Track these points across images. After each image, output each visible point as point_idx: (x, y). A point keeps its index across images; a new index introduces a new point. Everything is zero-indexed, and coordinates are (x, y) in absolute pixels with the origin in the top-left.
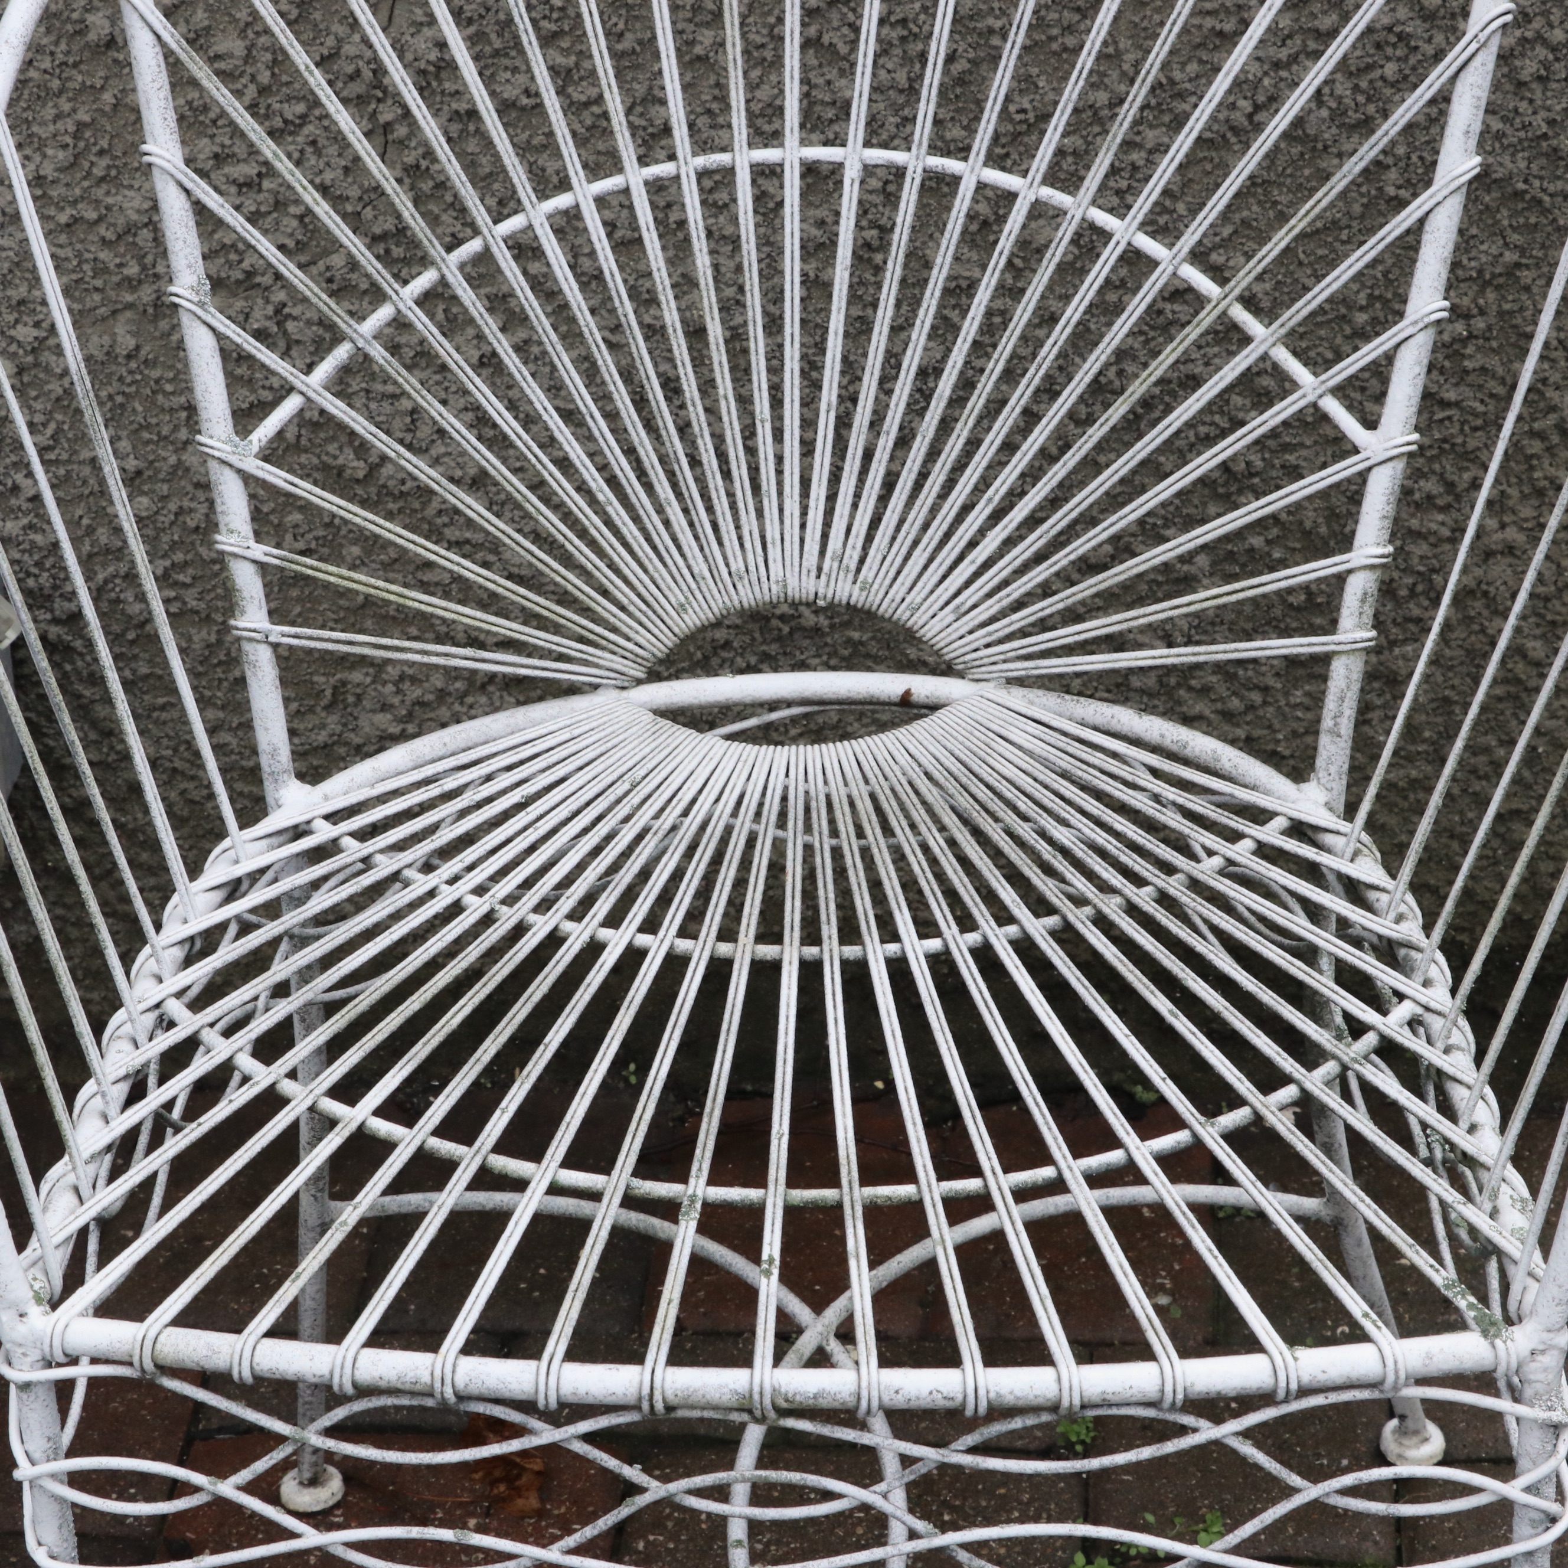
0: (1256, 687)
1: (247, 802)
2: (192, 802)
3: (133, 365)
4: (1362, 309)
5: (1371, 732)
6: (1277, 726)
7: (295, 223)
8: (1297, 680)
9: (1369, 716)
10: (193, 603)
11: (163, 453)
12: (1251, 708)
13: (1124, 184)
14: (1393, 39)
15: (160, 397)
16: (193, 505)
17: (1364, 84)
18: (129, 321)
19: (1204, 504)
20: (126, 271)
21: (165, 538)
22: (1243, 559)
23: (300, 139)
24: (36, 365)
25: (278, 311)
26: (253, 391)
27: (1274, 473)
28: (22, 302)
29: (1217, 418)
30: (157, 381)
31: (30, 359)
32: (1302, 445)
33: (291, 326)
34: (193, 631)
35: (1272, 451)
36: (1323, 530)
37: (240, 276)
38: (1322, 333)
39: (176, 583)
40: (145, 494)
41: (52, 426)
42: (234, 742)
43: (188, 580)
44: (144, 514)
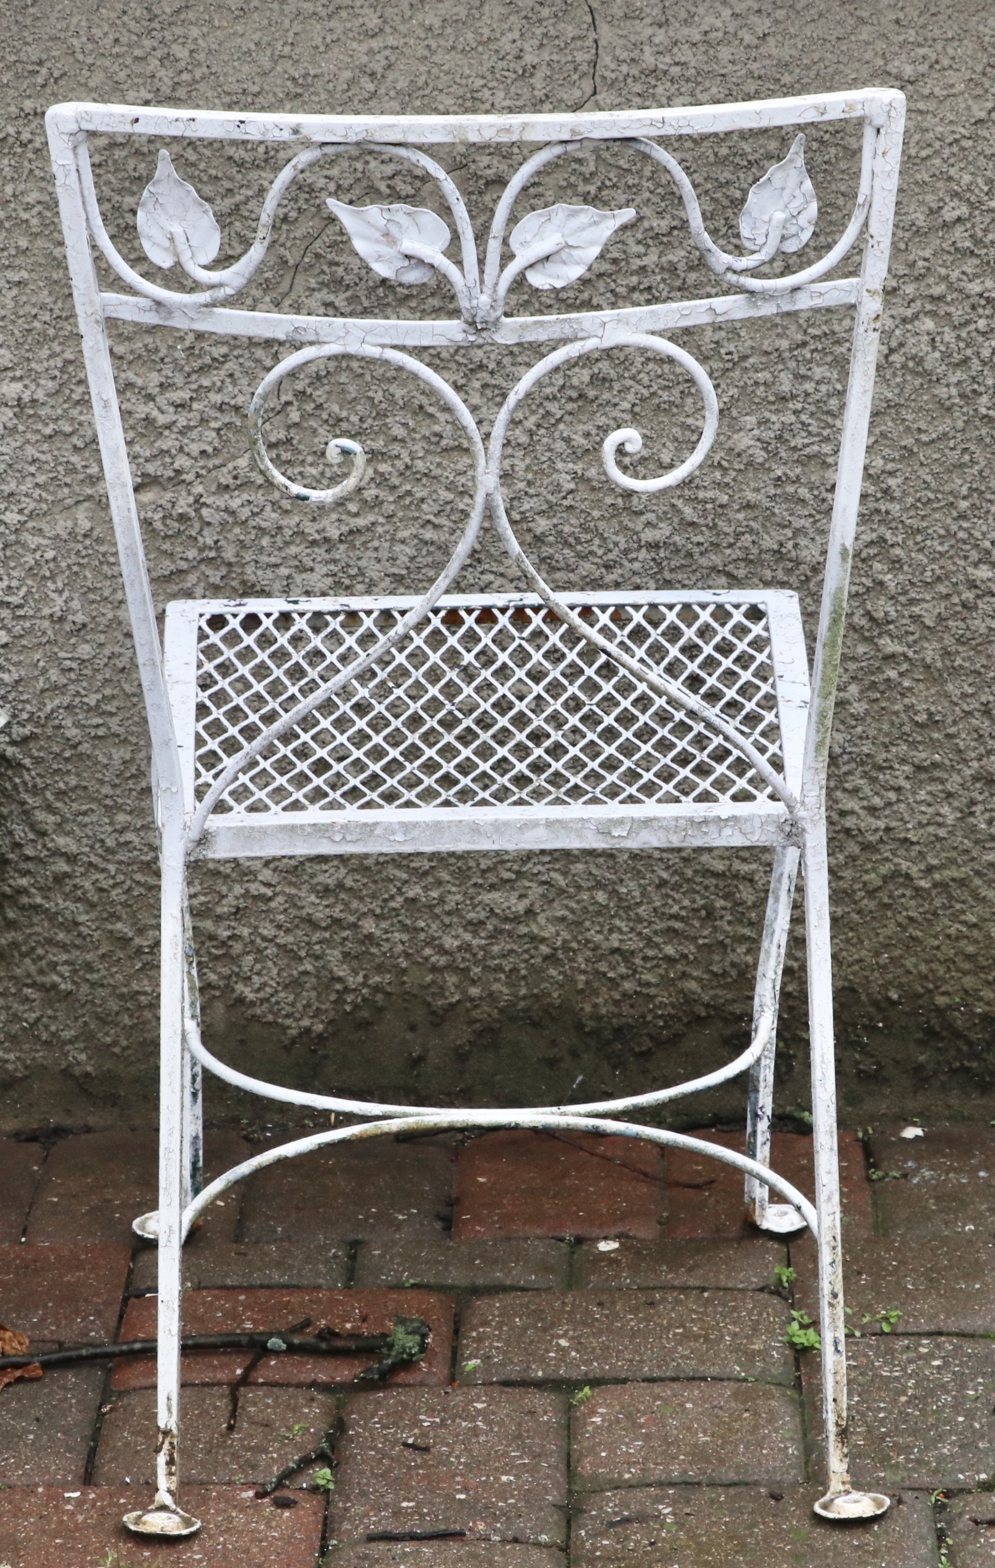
0: (893, 788)
1: (142, 890)
2: (101, 890)
3: (88, 542)
4: (964, 498)
5: (975, 822)
6: (907, 818)
7: (214, 434)
8: (921, 782)
9: (974, 809)
10: (115, 728)
11: (104, 611)
12: (889, 804)
13: (799, 406)
14: (983, 302)
15: (105, 567)
16: (122, 650)
17: (964, 335)
18: (87, 510)
19: (855, 646)
20: (88, 471)
21: (99, 677)
22: (882, 687)
23: (222, 373)
24: (17, 542)
25: (196, 501)
26: (174, 562)
27: (904, 621)
28: (12, 494)
29: (864, 580)
30: (104, 555)
31: (13, 537)
32: (924, 600)
33: (205, 512)
34: (113, 751)
35: (903, 605)
36: (939, 664)
37: (172, 474)
38: (937, 516)
39: (104, 713)
40: (87, 642)
41: (24, 589)
42: (137, 840)
43: (114, 710)
44: (86, 657)
